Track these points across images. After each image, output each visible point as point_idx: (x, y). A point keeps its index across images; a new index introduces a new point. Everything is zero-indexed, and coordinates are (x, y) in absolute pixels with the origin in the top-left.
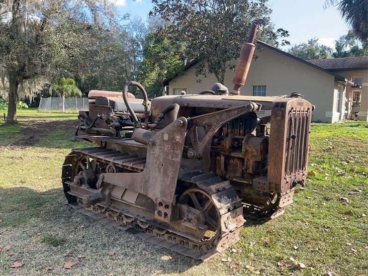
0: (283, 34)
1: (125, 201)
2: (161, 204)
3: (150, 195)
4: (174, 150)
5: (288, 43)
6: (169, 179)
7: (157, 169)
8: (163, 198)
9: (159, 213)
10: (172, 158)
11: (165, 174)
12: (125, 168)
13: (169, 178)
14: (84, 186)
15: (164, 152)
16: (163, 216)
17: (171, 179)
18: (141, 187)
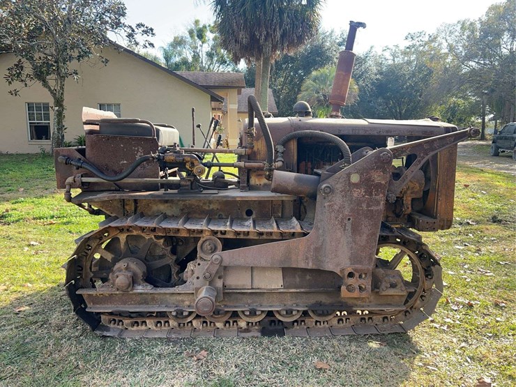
0: (145, 32)
1: (258, 289)
2: (351, 275)
3: (329, 266)
4: (371, 194)
5: (152, 45)
6: (364, 237)
7: (339, 226)
8: (357, 266)
9: (350, 289)
10: (368, 206)
11: (356, 230)
12: (242, 237)
13: (365, 235)
14: (140, 287)
15: (351, 201)
16: (357, 290)
17: (368, 236)
18: (307, 259)
